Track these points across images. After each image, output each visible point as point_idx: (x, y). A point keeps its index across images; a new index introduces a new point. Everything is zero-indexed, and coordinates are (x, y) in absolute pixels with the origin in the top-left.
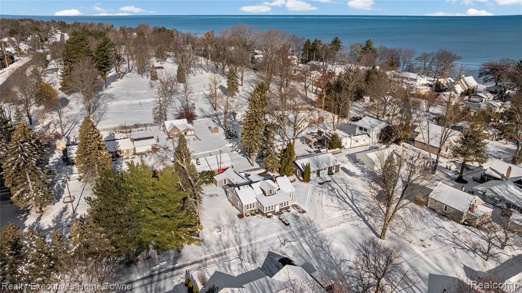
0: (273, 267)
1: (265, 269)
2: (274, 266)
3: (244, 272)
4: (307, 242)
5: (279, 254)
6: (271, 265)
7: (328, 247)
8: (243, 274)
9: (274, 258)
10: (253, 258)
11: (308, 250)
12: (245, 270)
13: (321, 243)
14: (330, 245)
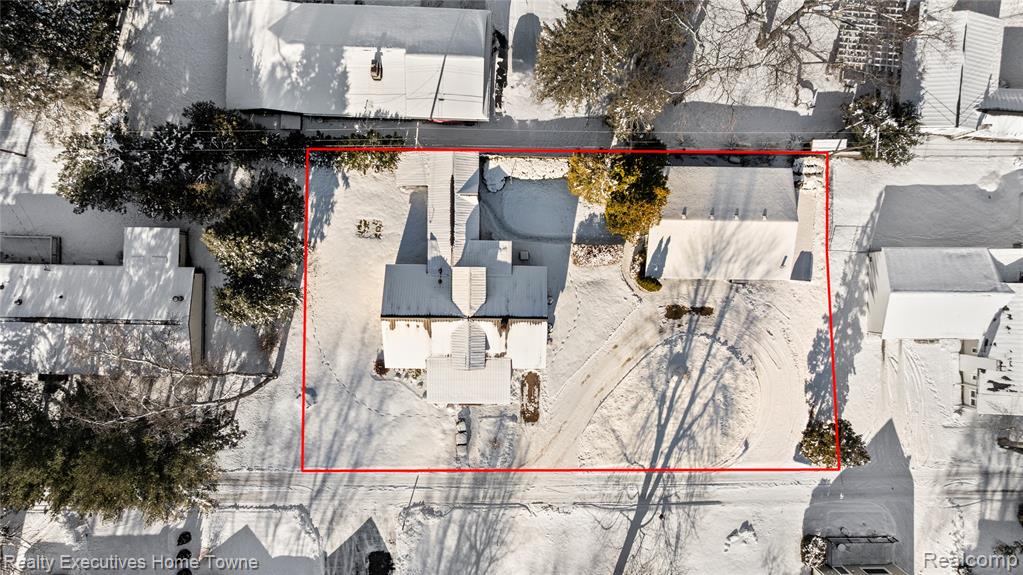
0: (349, 566)
1: (332, 565)
2: (352, 565)
3: (294, 555)
4: (462, 527)
5: (383, 534)
6: (349, 560)
7: (492, 560)
8: (289, 557)
9: (366, 542)
10: (331, 522)
11: (449, 549)
12: (297, 551)
13: (488, 543)
14: (498, 560)
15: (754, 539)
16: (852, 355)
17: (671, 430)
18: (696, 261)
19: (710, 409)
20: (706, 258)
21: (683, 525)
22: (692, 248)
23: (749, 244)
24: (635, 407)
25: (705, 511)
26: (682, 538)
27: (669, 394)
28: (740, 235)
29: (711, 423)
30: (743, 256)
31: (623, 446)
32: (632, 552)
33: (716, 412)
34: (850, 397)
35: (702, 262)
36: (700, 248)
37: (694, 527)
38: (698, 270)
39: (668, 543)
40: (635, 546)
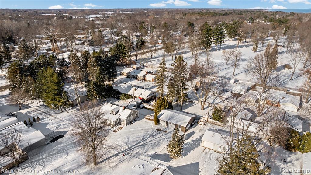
15: (142, 168)
16: (195, 147)
17: (141, 144)
18: (167, 118)
19: (153, 144)
20: (169, 118)
21: (127, 159)
22: (168, 116)
23: (179, 118)
24: (137, 138)
25: (135, 159)
26: (124, 161)
27: (146, 139)
28: (178, 116)
29: (151, 146)
30: (177, 120)
31: (128, 142)
32: (110, 159)
33: (154, 145)
34: (190, 154)
35: (168, 118)
36: (169, 116)
37: (129, 160)
38: (167, 119)
39: (120, 160)
40: (112, 158)
